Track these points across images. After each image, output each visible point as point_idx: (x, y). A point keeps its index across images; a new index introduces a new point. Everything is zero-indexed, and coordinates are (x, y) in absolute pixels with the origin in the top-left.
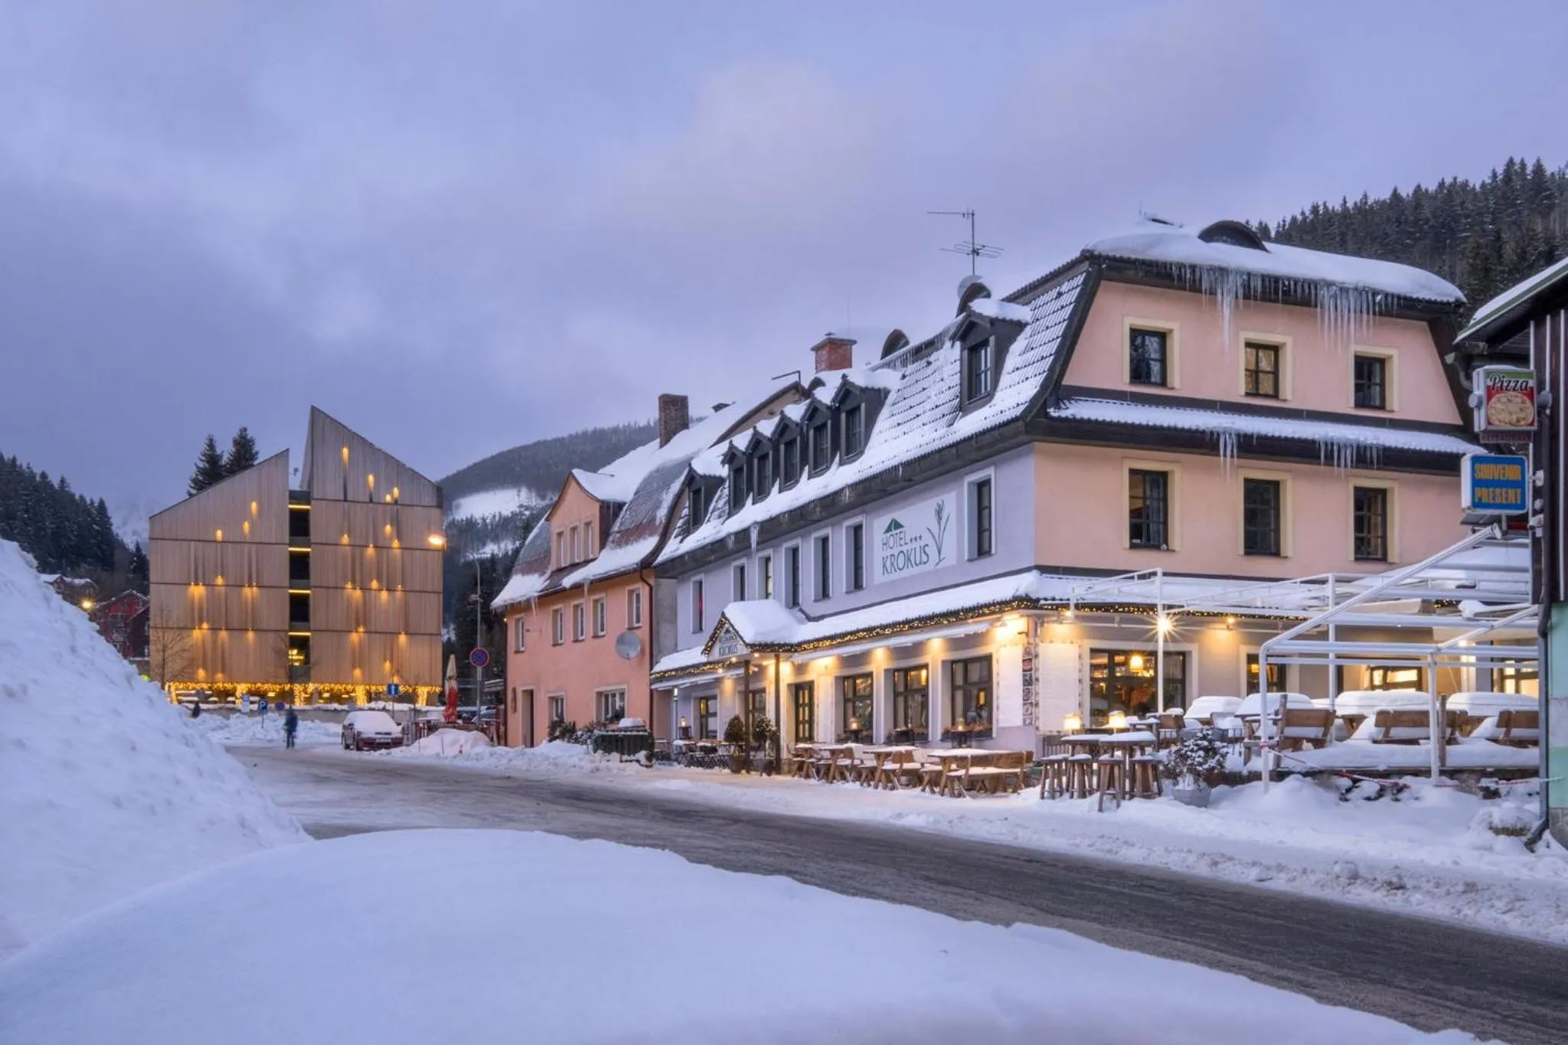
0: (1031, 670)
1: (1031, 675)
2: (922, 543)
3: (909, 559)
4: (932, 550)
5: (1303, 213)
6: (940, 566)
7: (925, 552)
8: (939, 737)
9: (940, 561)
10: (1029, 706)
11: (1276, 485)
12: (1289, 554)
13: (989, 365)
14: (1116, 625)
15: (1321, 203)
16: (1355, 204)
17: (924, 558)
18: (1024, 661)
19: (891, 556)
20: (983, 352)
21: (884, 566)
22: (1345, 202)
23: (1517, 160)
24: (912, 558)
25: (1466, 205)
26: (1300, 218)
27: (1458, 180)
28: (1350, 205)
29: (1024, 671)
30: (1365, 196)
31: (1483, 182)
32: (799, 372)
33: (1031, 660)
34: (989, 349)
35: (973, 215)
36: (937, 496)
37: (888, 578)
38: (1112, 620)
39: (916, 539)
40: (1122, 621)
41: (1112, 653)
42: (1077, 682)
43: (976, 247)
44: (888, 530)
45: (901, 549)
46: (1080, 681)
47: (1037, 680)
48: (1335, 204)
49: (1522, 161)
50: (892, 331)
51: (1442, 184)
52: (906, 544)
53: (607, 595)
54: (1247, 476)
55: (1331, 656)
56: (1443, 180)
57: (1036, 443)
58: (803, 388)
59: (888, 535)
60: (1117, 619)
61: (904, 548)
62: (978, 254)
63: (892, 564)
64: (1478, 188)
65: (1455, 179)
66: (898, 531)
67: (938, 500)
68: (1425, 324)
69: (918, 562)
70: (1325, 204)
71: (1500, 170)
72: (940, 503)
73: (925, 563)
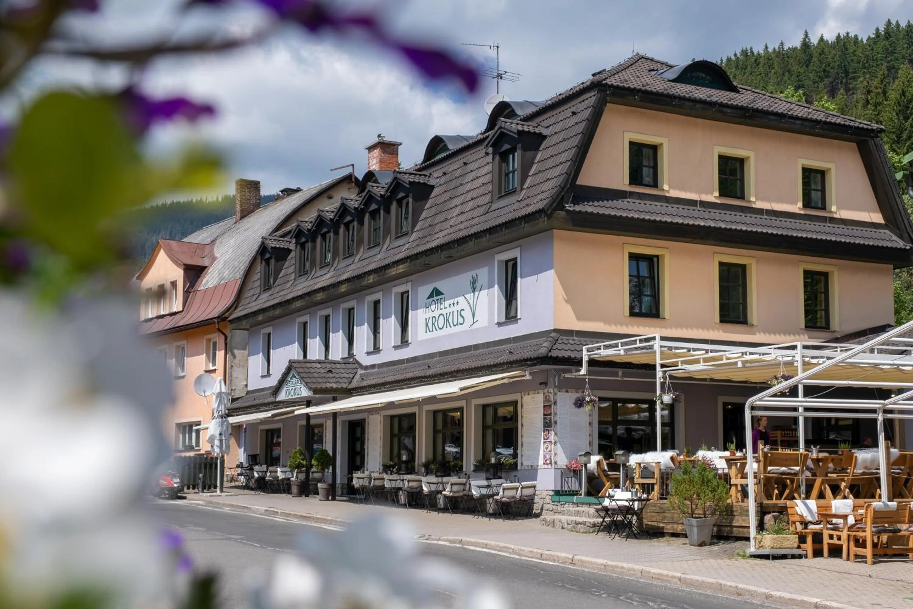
0: (550, 414)
1: (551, 418)
2: (459, 308)
3: (448, 320)
4: (467, 314)
5: (735, 55)
6: (473, 327)
7: (461, 316)
8: (472, 468)
9: (474, 323)
10: (549, 444)
11: (743, 267)
12: (755, 322)
13: (516, 166)
14: (619, 379)
15: (748, 48)
16: (774, 49)
17: (461, 320)
18: (544, 407)
19: (433, 317)
20: (511, 156)
21: (427, 325)
22: (767, 47)
23: (894, 22)
24: (450, 320)
25: (856, 53)
26: (733, 58)
27: (850, 35)
28: (770, 50)
29: (544, 415)
30: (782, 44)
31: (869, 37)
32: (353, 165)
33: (550, 406)
34: (516, 154)
35: (498, 47)
36: (472, 270)
37: (429, 335)
38: (617, 375)
39: (454, 304)
40: (624, 375)
41: (615, 401)
42: (588, 425)
43: (500, 72)
44: (431, 296)
45: (441, 312)
46: (590, 424)
47: (556, 422)
48: (758, 49)
49: (897, 22)
50: (433, 136)
51: (838, 37)
52: (445, 308)
53: (187, 343)
54: (721, 261)
55: (801, 410)
56: (839, 34)
57: (554, 230)
58: (356, 179)
59: (431, 300)
60: (620, 374)
61: (444, 312)
62: (501, 78)
63: (433, 324)
64: (865, 41)
65: (848, 34)
66: (439, 297)
67: (473, 273)
68: (855, 145)
69: (455, 324)
70: (751, 49)
71: (882, 29)
72: (475, 276)
73: (461, 324)
